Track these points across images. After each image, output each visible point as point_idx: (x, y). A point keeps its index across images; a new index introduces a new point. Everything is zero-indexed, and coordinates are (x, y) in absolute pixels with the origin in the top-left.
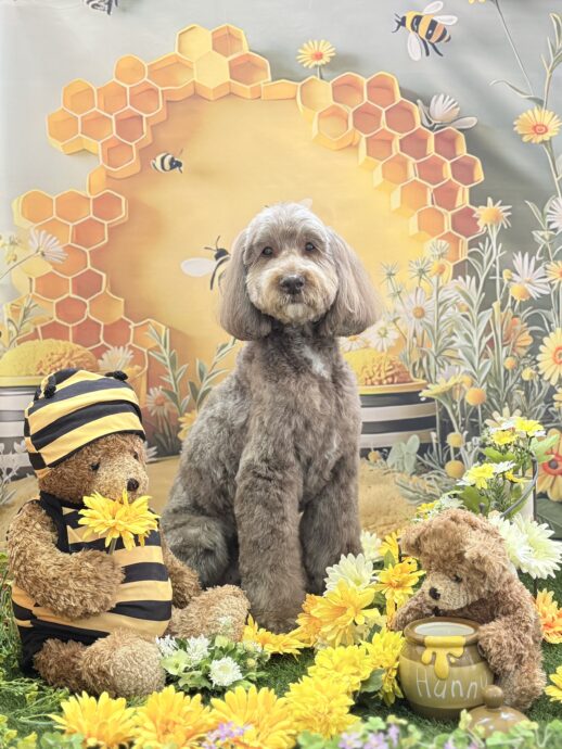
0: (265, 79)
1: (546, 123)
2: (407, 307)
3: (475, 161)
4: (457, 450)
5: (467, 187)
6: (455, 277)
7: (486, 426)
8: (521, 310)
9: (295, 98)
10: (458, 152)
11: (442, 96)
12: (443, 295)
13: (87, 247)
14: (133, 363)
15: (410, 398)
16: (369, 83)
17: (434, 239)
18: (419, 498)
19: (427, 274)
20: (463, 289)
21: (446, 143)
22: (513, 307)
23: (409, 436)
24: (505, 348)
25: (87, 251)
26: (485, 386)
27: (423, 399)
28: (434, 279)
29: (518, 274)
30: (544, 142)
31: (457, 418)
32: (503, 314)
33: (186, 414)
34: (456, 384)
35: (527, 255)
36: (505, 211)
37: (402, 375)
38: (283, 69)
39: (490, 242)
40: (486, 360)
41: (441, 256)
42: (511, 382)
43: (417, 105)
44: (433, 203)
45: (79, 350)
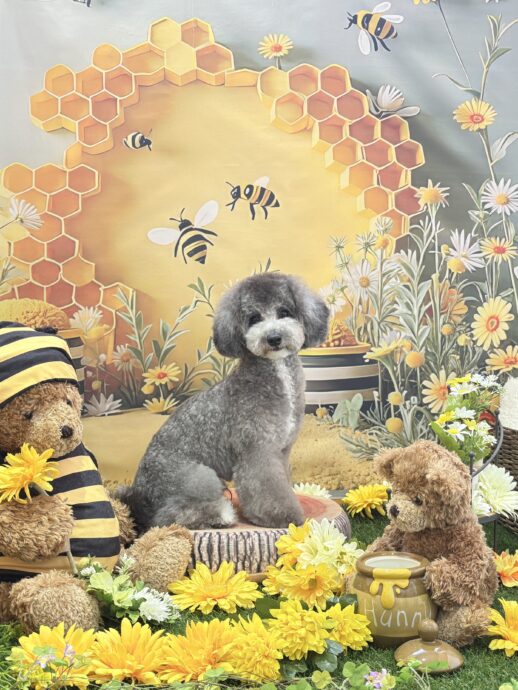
0: (228, 68)
1: (482, 113)
2: (354, 277)
3: (418, 146)
4: (397, 408)
5: (410, 170)
6: (397, 250)
7: (425, 387)
8: (457, 281)
9: (255, 86)
10: (402, 138)
11: (388, 88)
12: (387, 267)
13: (62, 215)
14: (101, 322)
15: (355, 360)
16: (322, 74)
17: (379, 216)
18: (361, 451)
19: (372, 247)
20: (405, 261)
21: (391, 128)
22: (450, 279)
23: (354, 394)
24: (443, 316)
25: (62, 219)
26: (423, 351)
27: (367, 361)
28: (379, 252)
29: (455, 249)
30: (480, 130)
31: (397, 379)
32: (441, 285)
33: (150, 370)
34: (397, 348)
35: (463, 231)
36: (443, 192)
37: (348, 338)
38: (244, 60)
39: (430, 220)
40: (425, 327)
41: (385, 231)
42: (447, 346)
43: (365, 94)
44: (378, 184)
45: (52, 309)
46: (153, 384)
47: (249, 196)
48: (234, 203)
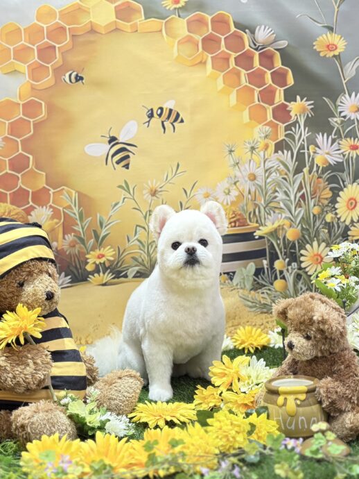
0: (140, 19)
1: (335, 43)
2: (244, 173)
3: (287, 71)
4: (281, 272)
5: (282, 89)
6: (276, 151)
7: (302, 255)
8: (323, 172)
9: (161, 31)
10: (276, 65)
11: (263, 27)
12: (268, 165)
13: (19, 138)
14: (53, 218)
15: (248, 237)
16: (212, 19)
17: (260, 126)
18: (255, 306)
19: (257, 150)
20: (282, 159)
21: (267, 58)
22: (317, 171)
23: (248, 264)
24: (313, 200)
25: (19, 140)
26: (300, 227)
27: (257, 237)
28: (262, 153)
29: (319, 148)
30: (334, 56)
31: (280, 250)
33: (91, 252)
34: (279, 226)
35: (325, 135)
36: (309, 105)
37: (241, 221)
38: (152, 11)
39: (300, 127)
40: (300, 209)
41: (266, 137)
42: (318, 223)
43: (246, 33)
44: (259, 101)
45: (14, 209)
46: (95, 263)
47: (160, 115)
48: (149, 122)
